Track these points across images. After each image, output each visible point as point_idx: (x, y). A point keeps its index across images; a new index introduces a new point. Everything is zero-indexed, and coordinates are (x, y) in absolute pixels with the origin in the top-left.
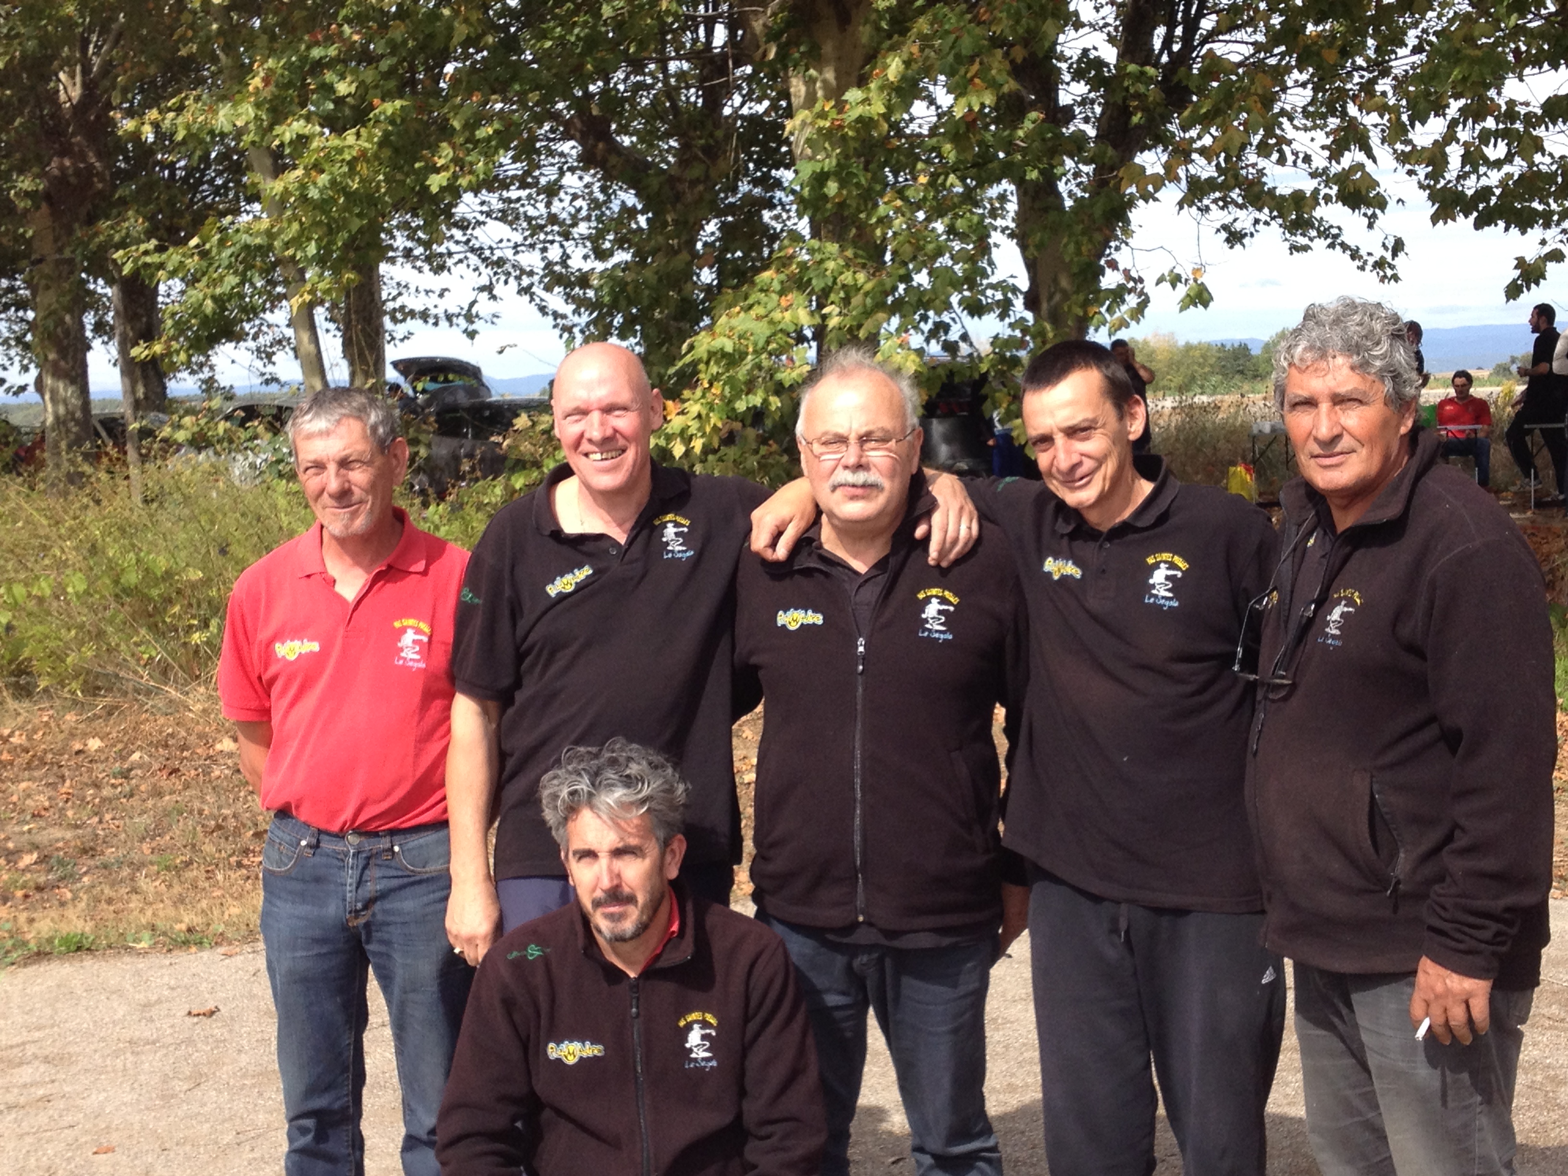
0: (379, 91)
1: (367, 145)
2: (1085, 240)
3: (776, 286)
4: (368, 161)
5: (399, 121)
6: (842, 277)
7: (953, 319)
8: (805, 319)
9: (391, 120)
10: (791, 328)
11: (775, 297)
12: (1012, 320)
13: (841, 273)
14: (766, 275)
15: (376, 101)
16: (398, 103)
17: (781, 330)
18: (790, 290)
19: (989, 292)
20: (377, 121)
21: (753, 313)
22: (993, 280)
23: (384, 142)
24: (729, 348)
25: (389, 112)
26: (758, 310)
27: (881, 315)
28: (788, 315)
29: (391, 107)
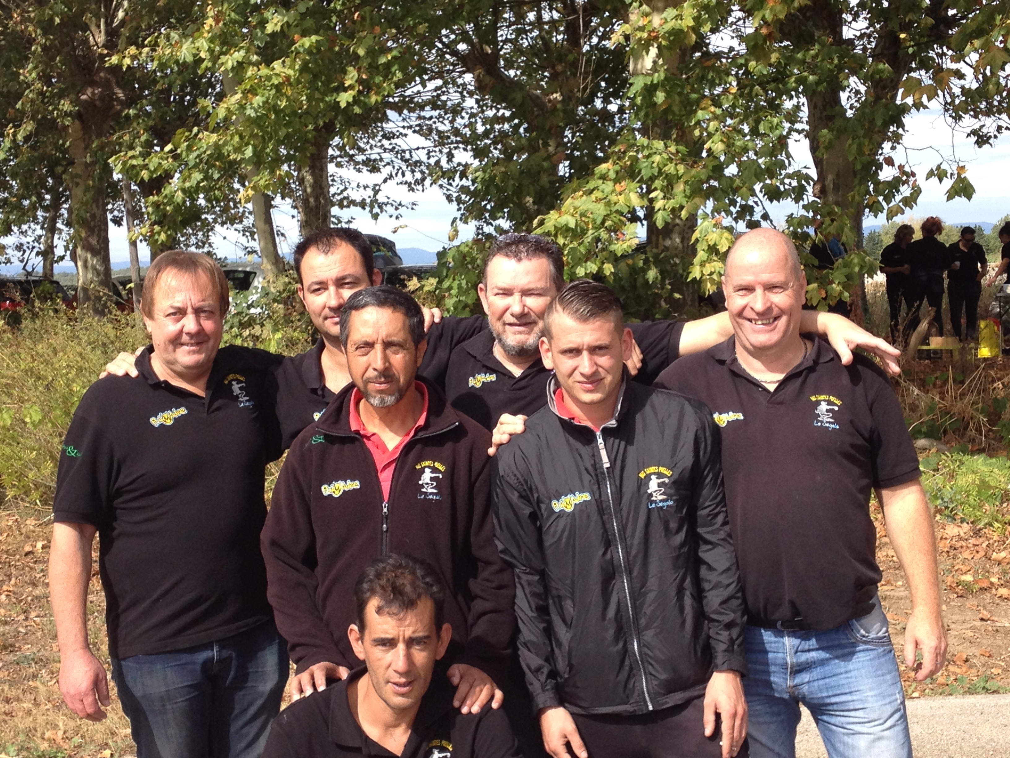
0: (299, 29)
1: (291, 72)
2: (866, 141)
3: (612, 175)
4: (290, 84)
5: (315, 51)
6: (666, 168)
7: (756, 203)
8: (635, 201)
9: (309, 52)
10: (625, 210)
11: (611, 184)
12: (806, 202)
13: (665, 165)
14: (603, 167)
15: (296, 37)
16: (314, 38)
17: (617, 212)
18: (624, 179)
19: (787, 181)
20: (298, 53)
21: (593, 197)
22: (790, 170)
23: (304, 69)
24: (572, 225)
25: (307, 45)
26: (597, 194)
27: (697, 200)
28: (622, 198)
29: (307, 42)
